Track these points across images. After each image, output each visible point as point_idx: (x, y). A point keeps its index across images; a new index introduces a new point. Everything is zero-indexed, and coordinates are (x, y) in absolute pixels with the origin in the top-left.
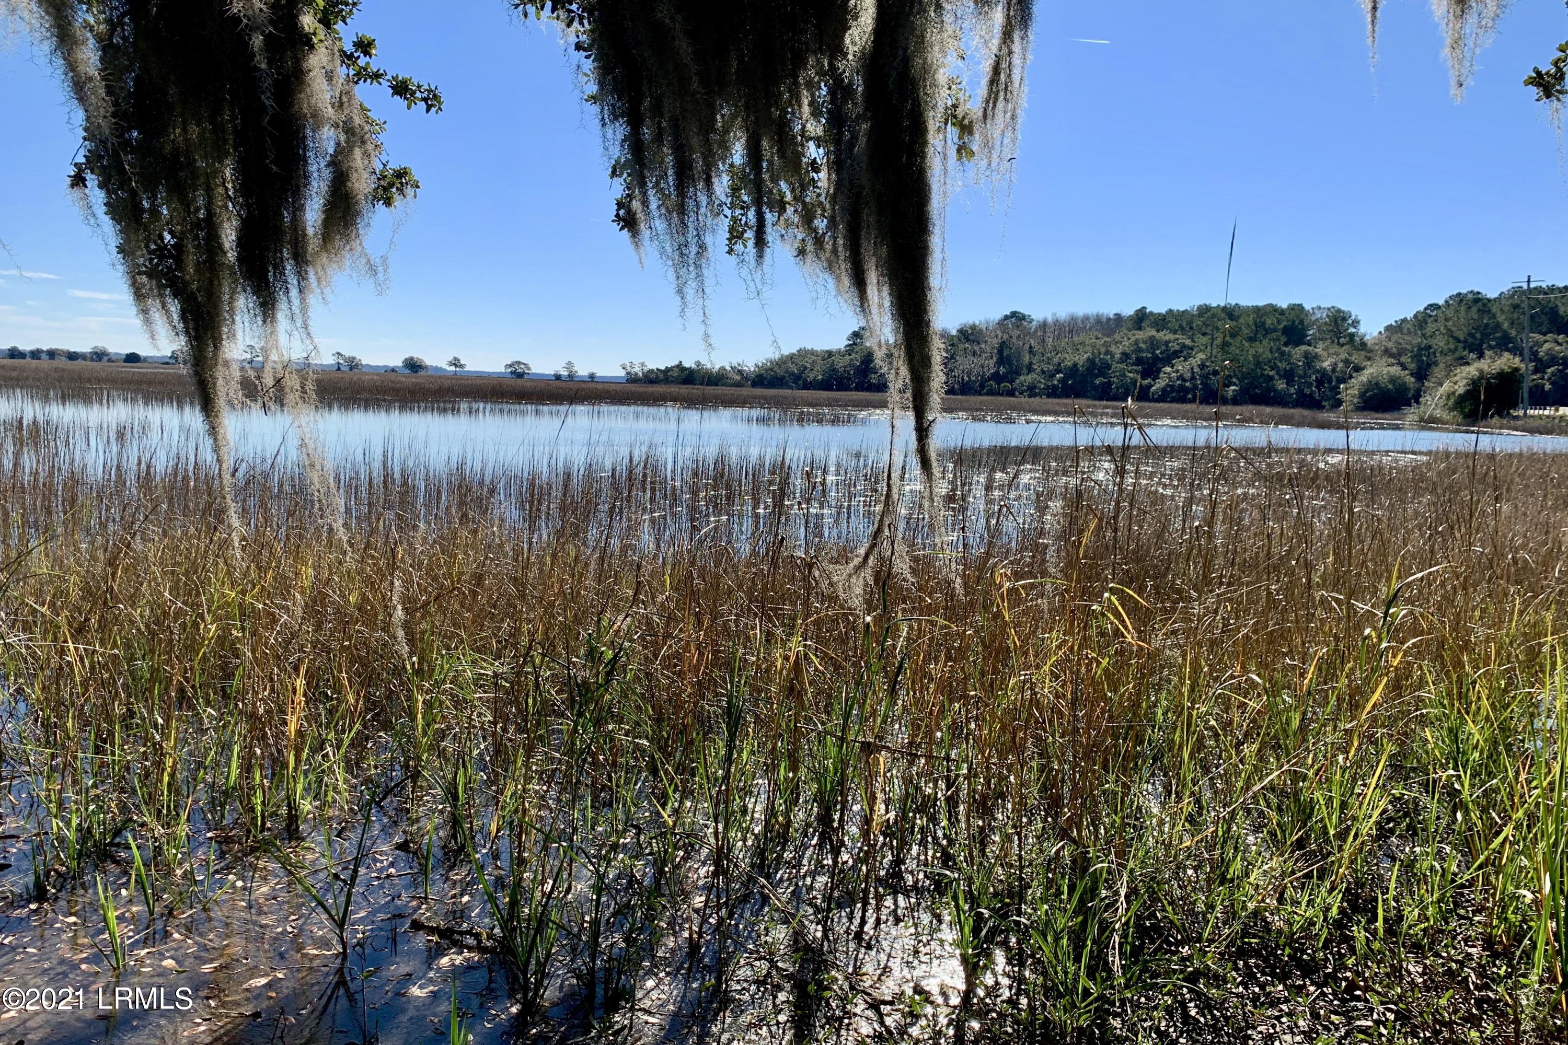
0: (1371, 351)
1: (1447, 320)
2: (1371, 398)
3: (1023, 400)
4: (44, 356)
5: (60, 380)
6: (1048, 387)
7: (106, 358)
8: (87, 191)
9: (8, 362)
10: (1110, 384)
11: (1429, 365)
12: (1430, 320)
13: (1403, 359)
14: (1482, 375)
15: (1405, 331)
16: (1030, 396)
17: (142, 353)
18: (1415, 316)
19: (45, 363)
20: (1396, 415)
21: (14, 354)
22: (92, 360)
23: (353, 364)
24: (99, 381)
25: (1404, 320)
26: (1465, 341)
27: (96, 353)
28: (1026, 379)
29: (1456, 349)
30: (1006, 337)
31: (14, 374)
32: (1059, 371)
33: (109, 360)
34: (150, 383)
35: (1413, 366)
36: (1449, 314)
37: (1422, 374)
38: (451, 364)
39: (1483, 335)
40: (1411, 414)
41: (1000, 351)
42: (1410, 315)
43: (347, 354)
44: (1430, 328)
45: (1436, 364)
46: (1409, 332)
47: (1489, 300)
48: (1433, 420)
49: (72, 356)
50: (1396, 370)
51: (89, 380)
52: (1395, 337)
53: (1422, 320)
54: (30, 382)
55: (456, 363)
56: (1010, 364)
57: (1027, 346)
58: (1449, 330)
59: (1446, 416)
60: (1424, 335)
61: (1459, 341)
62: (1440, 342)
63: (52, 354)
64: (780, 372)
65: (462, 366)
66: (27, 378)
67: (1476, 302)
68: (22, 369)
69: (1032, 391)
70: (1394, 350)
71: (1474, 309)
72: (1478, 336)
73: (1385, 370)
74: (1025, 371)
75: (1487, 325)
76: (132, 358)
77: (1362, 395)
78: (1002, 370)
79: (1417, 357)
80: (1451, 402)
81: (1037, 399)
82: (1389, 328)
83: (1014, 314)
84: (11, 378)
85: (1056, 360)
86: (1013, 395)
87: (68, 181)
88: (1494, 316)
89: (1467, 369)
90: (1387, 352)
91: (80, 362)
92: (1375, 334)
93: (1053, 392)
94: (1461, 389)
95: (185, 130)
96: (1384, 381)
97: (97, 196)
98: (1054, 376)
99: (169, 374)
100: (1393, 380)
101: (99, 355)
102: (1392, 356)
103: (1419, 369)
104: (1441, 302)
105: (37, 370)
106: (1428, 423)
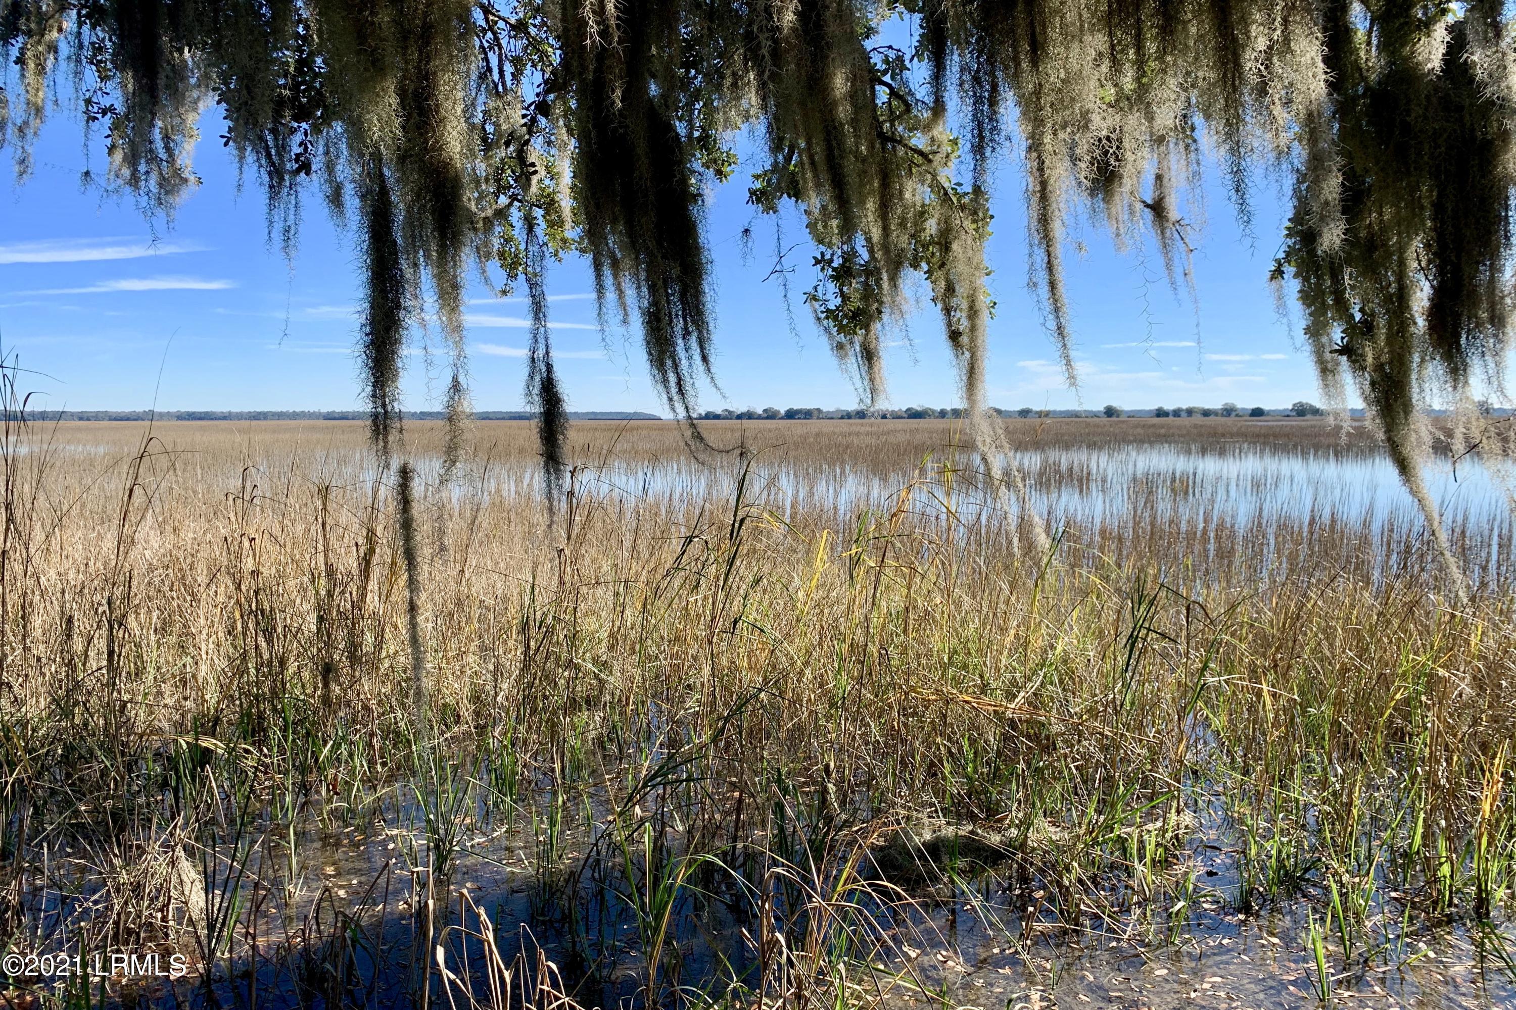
4: (1183, 414)
5: (1200, 435)
7: (1234, 414)
8: (1283, 282)
9: (1157, 420)
17: (1266, 407)
19: (1184, 421)
21: (1160, 413)
22: (1222, 415)
24: (1232, 435)
27: (1226, 410)
31: (1163, 431)
33: (1237, 415)
34: (1276, 436)
49: (1206, 413)
51: (1223, 435)
54: (1177, 438)
63: (1190, 412)
66: (1173, 435)
68: (1169, 427)
76: (1257, 413)
84: (1159, 435)
87: (1269, 275)
91: (1212, 417)
95: (1381, 214)
97: (1292, 285)
99: (1292, 427)
101: (1229, 411)
105: (1179, 428)
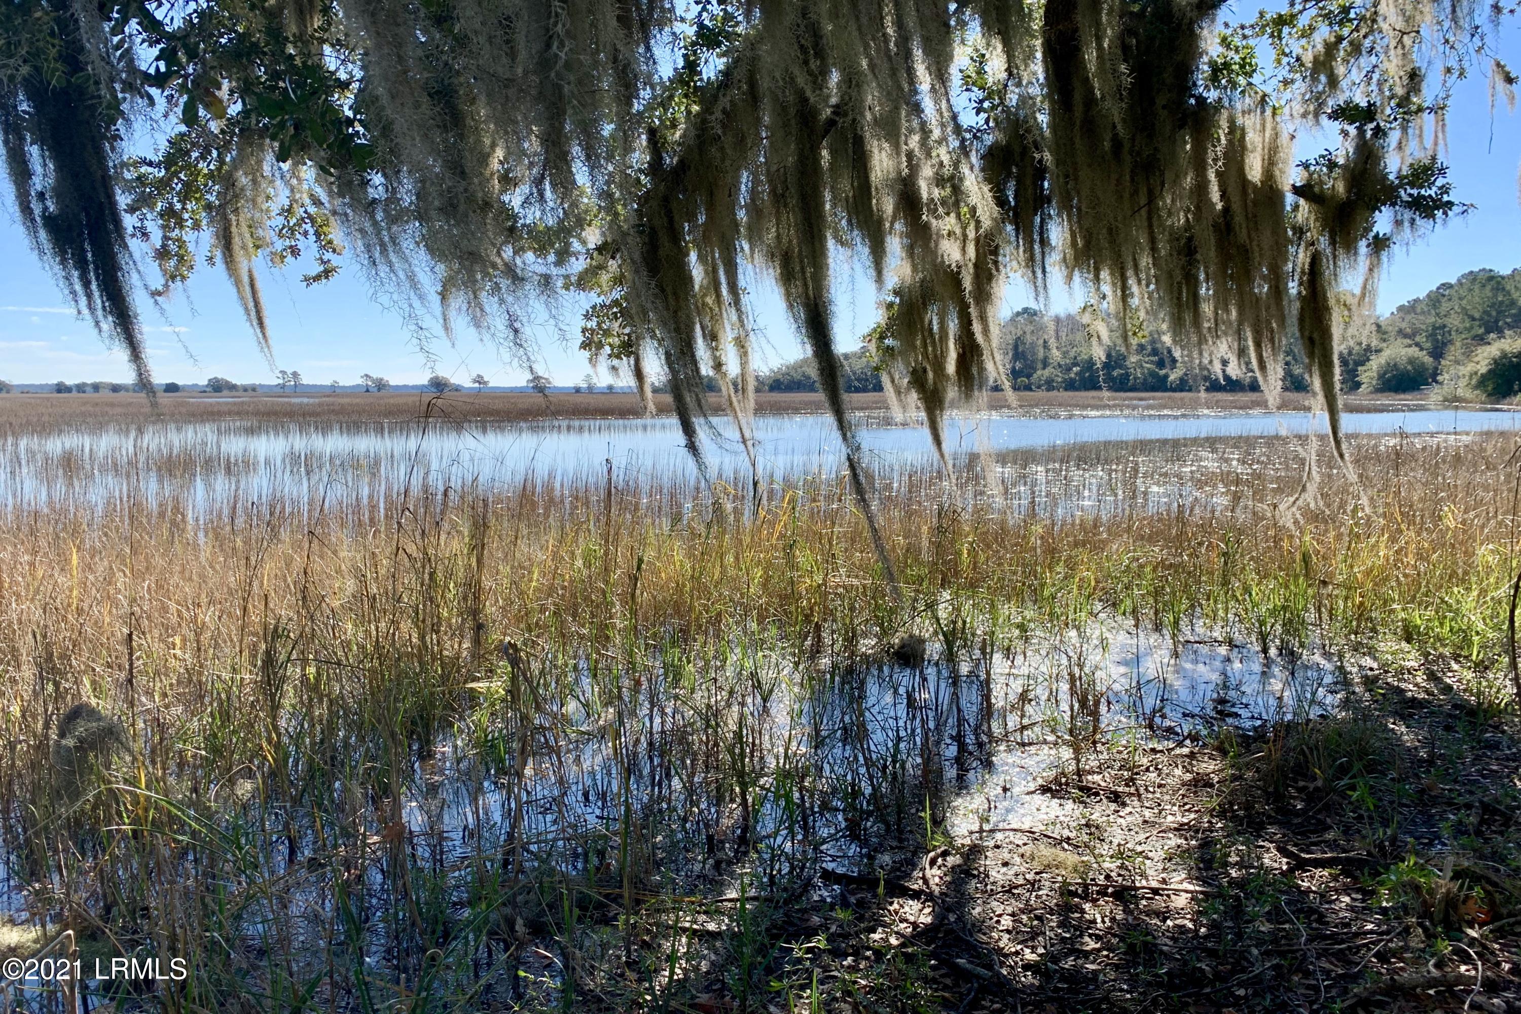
0: (1385, 333)
1: (1461, 299)
2: (1389, 380)
3: (1041, 394)
6: (1065, 381)
10: (1127, 375)
11: (1444, 344)
12: (1444, 300)
13: (1418, 339)
14: (1504, 355)
15: (1419, 310)
16: (1048, 390)
17: (180, 382)
18: (1428, 296)
20: (1416, 394)
21: (61, 388)
23: (381, 385)
25: (1417, 301)
26: (1481, 319)
28: (1042, 374)
29: (1472, 328)
30: (1019, 333)
32: (1075, 364)
35: (1428, 345)
36: (1463, 293)
37: (1438, 353)
38: (475, 381)
39: (1499, 313)
40: (1434, 395)
41: (1016, 347)
42: (1422, 295)
43: (375, 376)
44: (1445, 306)
45: (1451, 342)
46: (1423, 313)
47: (1503, 278)
48: (1456, 399)
50: (1414, 351)
52: (1408, 317)
53: (1436, 299)
55: (479, 380)
56: (1025, 359)
57: (1041, 342)
58: (1463, 309)
59: (1468, 394)
60: (1438, 314)
61: (1474, 319)
62: (1454, 321)
63: (96, 387)
64: (797, 377)
65: (485, 383)
67: (1491, 280)
69: (1050, 385)
70: (1409, 330)
71: (1489, 287)
72: (1494, 313)
73: (1404, 351)
74: (1040, 365)
75: (1502, 302)
77: (1381, 376)
78: (1018, 365)
79: (1432, 336)
80: (1474, 382)
81: (1055, 393)
82: (1401, 308)
83: (1026, 310)
85: (1072, 354)
86: (1031, 390)
88: (1509, 293)
89: (1488, 348)
90: (1401, 333)
92: (1388, 315)
93: (1070, 386)
94: (1483, 369)
96: (1403, 362)
98: (1070, 369)
100: (1411, 361)
102: (1406, 336)
103: (1436, 348)
104: (1453, 281)
105: (81, 403)
106: (1453, 402)
